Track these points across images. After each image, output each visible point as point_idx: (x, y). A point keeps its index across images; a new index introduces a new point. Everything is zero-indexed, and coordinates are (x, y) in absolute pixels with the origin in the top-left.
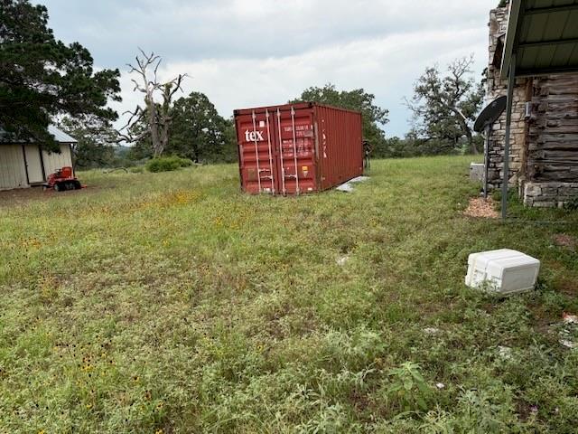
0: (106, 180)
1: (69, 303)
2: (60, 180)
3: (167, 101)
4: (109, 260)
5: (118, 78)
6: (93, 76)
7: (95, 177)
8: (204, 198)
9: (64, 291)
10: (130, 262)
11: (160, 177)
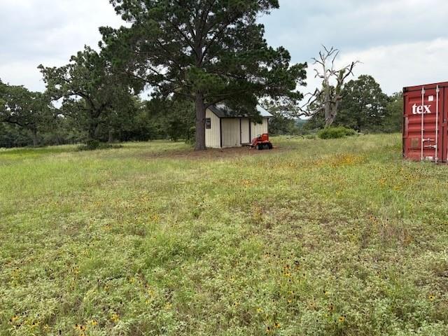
0: (289, 144)
1: (269, 226)
2: (260, 142)
3: (340, 84)
4: (295, 201)
5: (306, 69)
6: (289, 69)
7: (282, 141)
8: (367, 162)
9: (267, 218)
10: (310, 204)
11: (330, 143)
